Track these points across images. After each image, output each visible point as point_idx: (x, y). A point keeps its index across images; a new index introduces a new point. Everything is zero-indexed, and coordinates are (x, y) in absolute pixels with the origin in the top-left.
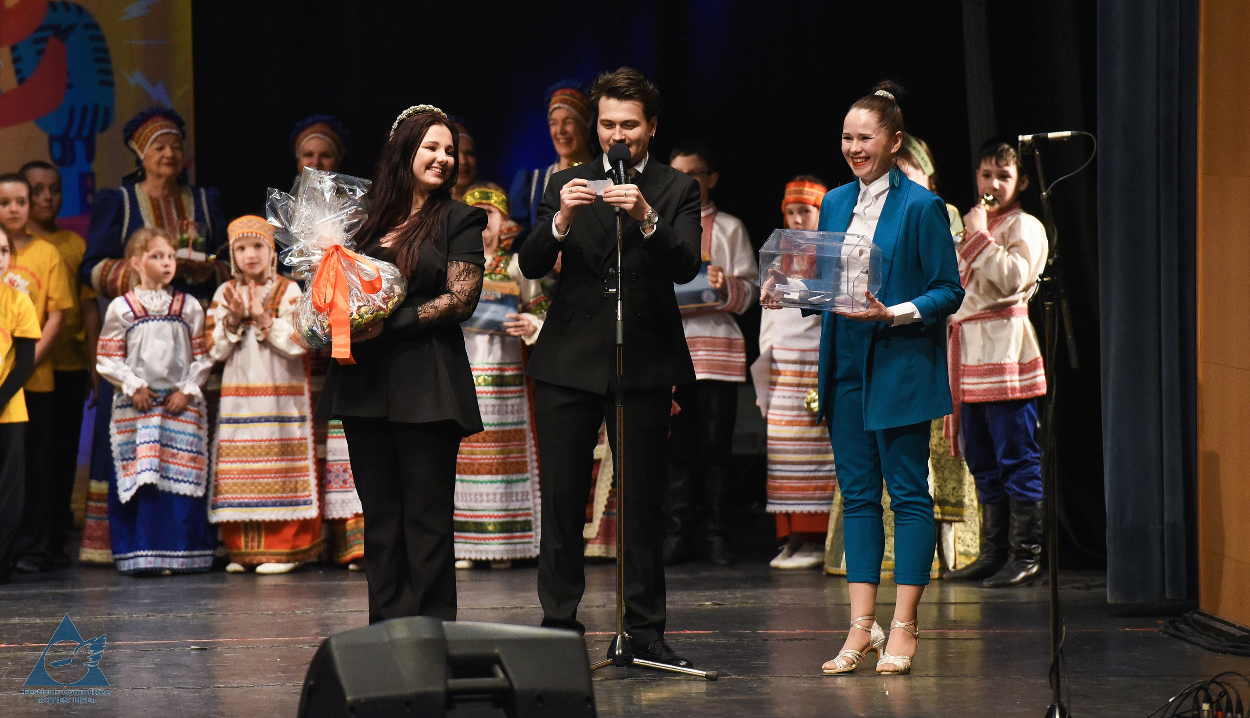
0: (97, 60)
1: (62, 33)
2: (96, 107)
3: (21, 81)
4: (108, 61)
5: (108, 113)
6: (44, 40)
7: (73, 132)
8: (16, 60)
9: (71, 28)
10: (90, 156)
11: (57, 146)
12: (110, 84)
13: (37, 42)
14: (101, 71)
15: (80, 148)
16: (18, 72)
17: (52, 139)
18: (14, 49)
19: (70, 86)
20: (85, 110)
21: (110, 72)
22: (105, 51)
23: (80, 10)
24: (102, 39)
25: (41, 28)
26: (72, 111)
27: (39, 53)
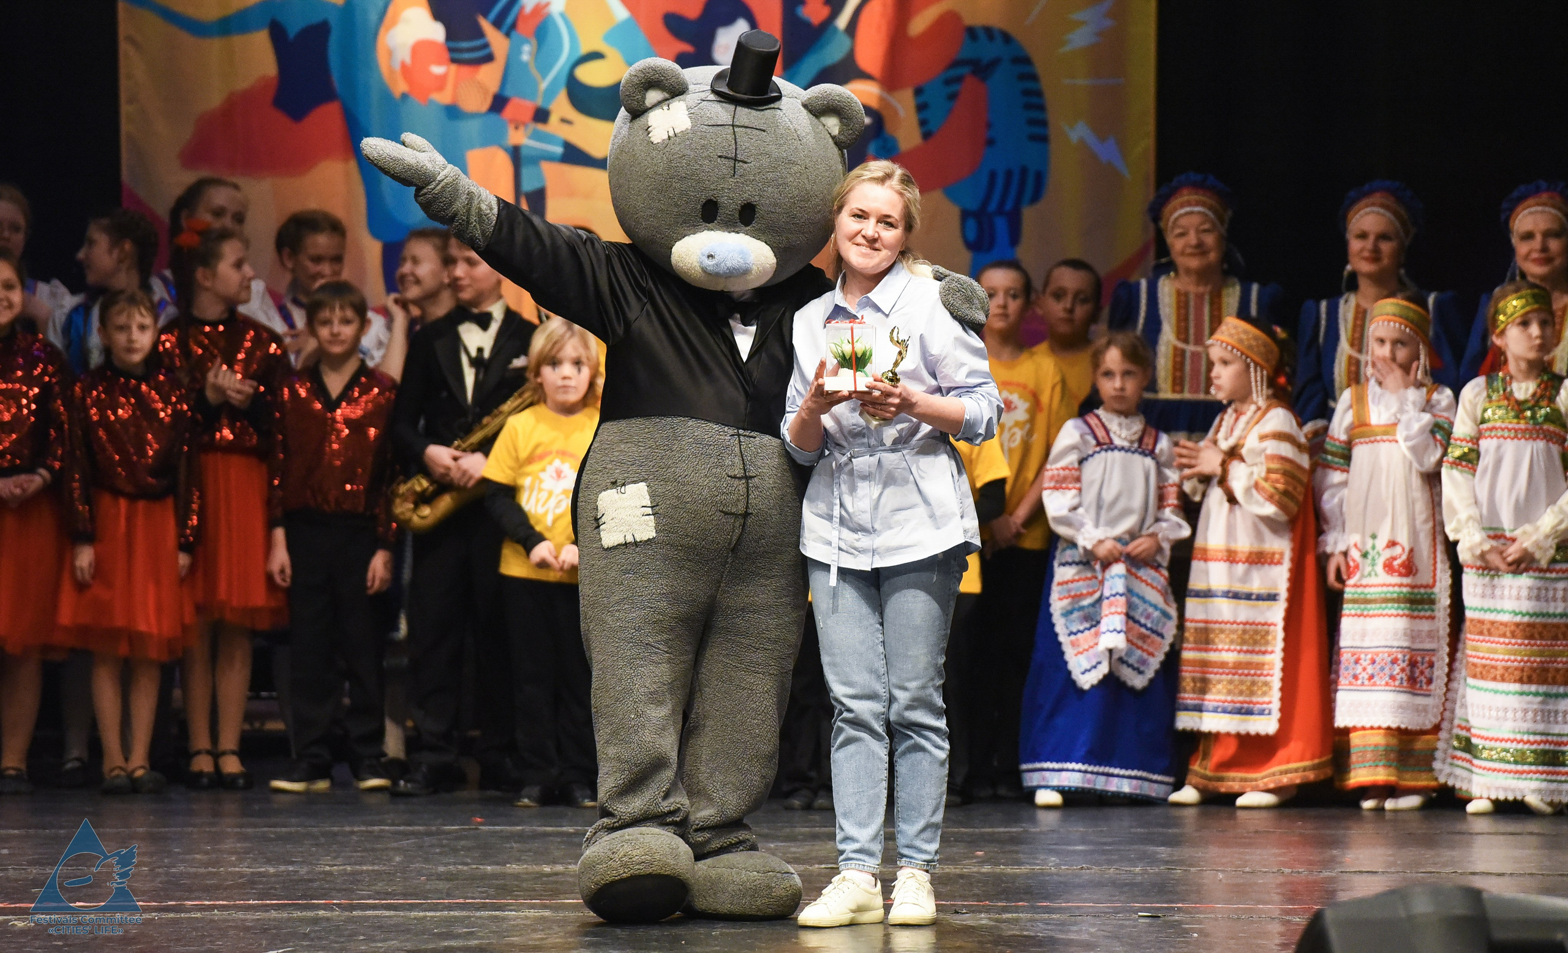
0: (1028, 107)
1: (982, 69)
2: (1024, 171)
3: (927, 136)
4: (1041, 108)
5: (1040, 180)
6: (959, 79)
7: (993, 206)
8: (921, 108)
9: (995, 63)
10: (1015, 237)
11: (971, 223)
12: (1044, 139)
13: (948, 82)
14: (1032, 122)
15: (1001, 225)
16: (923, 123)
17: (965, 215)
18: (918, 92)
19: (990, 142)
20: (1009, 174)
21: (1044, 123)
22: (1039, 94)
23: (1007, 38)
24: (1034, 77)
25: (956, 64)
26: (993, 175)
27: (952, 97)
